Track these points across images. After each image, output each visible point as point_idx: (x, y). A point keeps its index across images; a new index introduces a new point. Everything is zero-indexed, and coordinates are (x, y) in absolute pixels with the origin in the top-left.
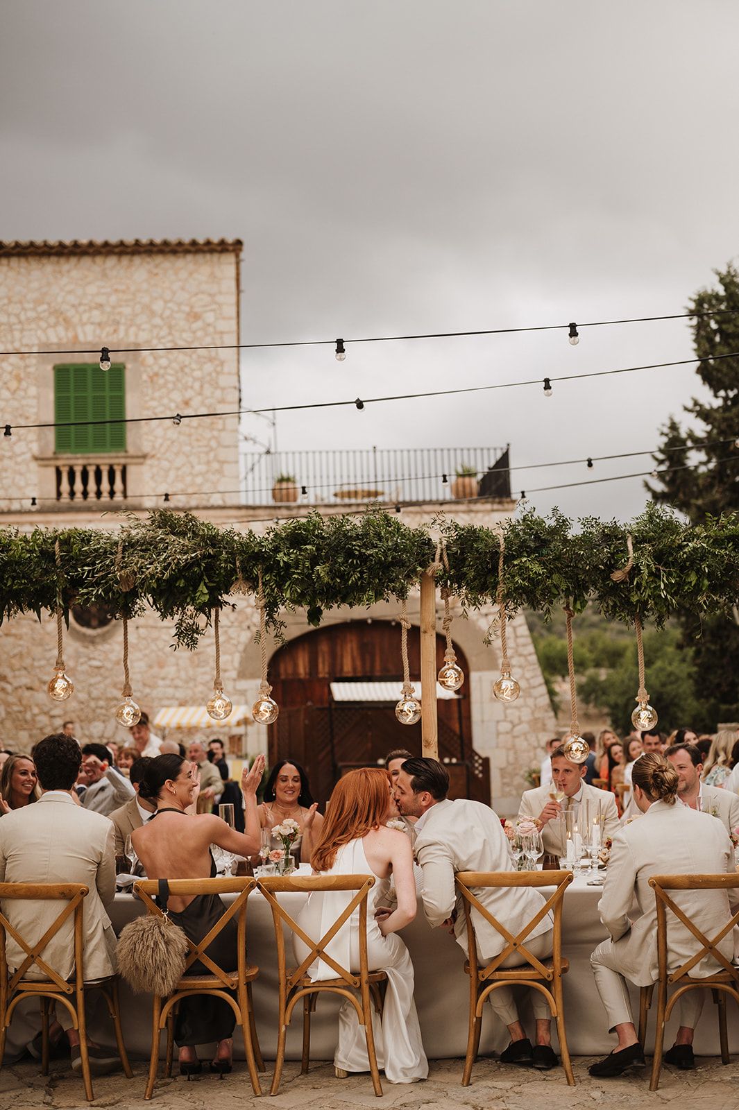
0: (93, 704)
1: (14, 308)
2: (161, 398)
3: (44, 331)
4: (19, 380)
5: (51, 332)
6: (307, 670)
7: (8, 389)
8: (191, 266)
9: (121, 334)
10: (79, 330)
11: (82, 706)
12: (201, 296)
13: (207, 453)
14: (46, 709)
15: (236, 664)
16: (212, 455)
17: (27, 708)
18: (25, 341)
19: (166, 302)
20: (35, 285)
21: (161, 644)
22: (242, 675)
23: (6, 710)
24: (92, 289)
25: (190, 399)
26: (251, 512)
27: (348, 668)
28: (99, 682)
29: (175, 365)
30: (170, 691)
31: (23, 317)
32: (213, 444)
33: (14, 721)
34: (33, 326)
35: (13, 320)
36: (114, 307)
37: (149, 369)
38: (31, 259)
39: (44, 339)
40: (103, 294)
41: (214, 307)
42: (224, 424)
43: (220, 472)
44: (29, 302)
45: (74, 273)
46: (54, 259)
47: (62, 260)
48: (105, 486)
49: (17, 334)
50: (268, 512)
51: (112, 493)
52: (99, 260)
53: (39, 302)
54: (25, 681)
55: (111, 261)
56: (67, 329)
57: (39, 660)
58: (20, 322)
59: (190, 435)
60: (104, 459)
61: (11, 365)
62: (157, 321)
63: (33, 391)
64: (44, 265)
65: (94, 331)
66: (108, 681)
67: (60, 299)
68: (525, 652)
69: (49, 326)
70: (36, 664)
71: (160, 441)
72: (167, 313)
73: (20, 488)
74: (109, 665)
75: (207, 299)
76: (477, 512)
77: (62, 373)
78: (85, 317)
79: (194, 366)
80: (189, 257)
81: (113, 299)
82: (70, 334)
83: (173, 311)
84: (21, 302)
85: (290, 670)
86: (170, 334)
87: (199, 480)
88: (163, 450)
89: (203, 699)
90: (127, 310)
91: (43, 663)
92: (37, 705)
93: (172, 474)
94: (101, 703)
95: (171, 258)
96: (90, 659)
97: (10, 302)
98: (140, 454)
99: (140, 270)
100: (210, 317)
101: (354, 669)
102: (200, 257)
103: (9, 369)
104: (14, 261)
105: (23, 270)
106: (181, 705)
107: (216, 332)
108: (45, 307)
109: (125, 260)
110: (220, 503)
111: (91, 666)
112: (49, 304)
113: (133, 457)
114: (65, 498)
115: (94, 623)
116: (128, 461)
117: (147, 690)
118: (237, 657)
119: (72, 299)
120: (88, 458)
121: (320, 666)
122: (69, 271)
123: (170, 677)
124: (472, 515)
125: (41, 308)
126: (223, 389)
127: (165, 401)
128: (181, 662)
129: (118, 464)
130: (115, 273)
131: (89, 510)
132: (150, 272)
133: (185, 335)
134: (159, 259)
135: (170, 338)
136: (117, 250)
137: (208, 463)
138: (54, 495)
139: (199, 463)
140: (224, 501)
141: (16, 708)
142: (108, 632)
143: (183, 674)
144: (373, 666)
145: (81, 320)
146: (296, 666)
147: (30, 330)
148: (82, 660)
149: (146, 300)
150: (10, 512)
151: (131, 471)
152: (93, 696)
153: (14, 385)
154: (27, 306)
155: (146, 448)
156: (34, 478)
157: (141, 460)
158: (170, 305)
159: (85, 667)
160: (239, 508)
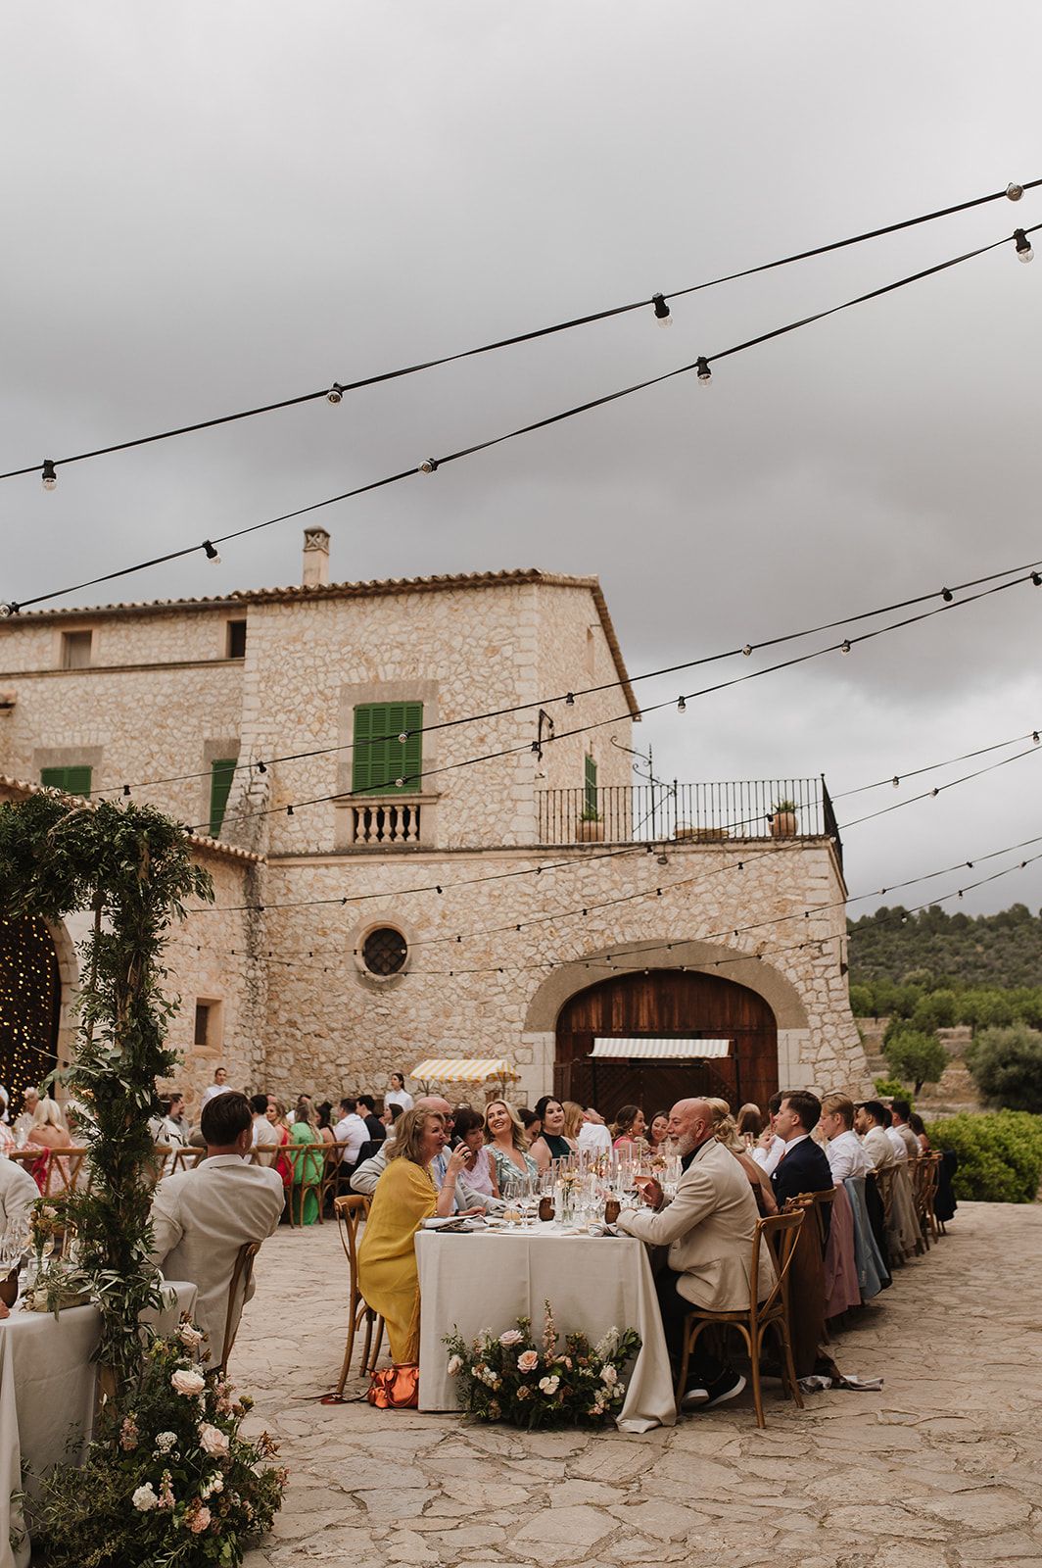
0: (378, 1054)
1: (320, 651)
2: (456, 735)
3: (347, 672)
4: (322, 722)
5: (353, 674)
6: (601, 1024)
7: (311, 731)
8: (491, 600)
9: (421, 672)
10: (380, 669)
11: (368, 1055)
12: (499, 630)
13: (500, 792)
14: (332, 1058)
15: (523, 1016)
16: (506, 792)
17: (315, 1055)
18: (329, 683)
19: (465, 637)
20: (340, 627)
21: (447, 992)
22: (529, 1027)
23: (294, 1057)
24: (394, 628)
25: (485, 736)
26: (543, 853)
27: (644, 1021)
28: (386, 1031)
29: (471, 701)
30: (456, 1042)
31: (328, 660)
32: (507, 781)
33: (301, 1069)
34: (337, 667)
35: (319, 662)
36: (414, 645)
37: (446, 707)
38: (337, 602)
39: (346, 680)
40: (405, 633)
41: (513, 640)
42: (519, 760)
43: (513, 811)
44: (334, 645)
45: (378, 613)
46: (359, 600)
47: (367, 601)
48: (400, 827)
49: (322, 676)
50: (560, 852)
51: (406, 834)
52: (402, 599)
53: (343, 644)
54: (313, 1027)
55: (414, 599)
56: (368, 669)
57: (328, 1006)
58: (325, 665)
59: (484, 773)
60: (398, 799)
61: (315, 707)
62: (456, 657)
63: (334, 732)
64: (349, 606)
65: (395, 670)
66: (394, 1029)
67: (363, 640)
68: (839, 1009)
69: (352, 667)
70: (325, 1010)
71: (454, 779)
72: (466, 648)
73: (317, 831)
74: (395, 1013)
75: (507, 632)
76: (786, 849)
77: (361, 712)
78: (387, 656)
79: (490, 701)
80: (489, 591)
81: (414, 636)
82: (372, 674)
83: (471, 646)
84: (326, 645)
85: (582, 1023)
86: (468, 669)
87: (492, 820)
88: (457, 789)
89: (488, 1052)
90: (426, 648)
91: (331, 1009)
92: (324, 1053)
93: (465, 814)
94: (387, 1053)
95: (472, 593)
96: (378, 1006)
97: (317, 645)
98: (434, 794)
99: (440, 607)
100: (508, 651)
101: (651, 1023)
102: (500, 591)
103: (313, 711)
104: (322, 604)
105: (329, 613)
106: (465, 1058)
107: (513, 666)
108: (349, 648)
109: (427, 598)
110: (513, 843)
111: (377, 1013)
112: (352, 646)
113: (426, 797)
114: (361, 840)
115: (385, 970)
116: (422, 801)
117: (433, 1041)
118: (524, 1007)
119: (374, 639)
120: (383, 799)
121: (614, 1019)
122: (372, 612)
123: (456, 1027)
124: (781, 853)
125: (344, 651)
126: (519, 724)
127: (461, 738)
128: (466, 1011)
129: (412, 805)
130: (416, 610)
131: (382, 852)
132: (450, 608)
133: (482, 670)
134: (460, 594)
135: (468, 674)
136: (417, 588)
137: (502, 801)
138: (350, 837)
139: (493, 802)
140: (516, 842)
141: (304, 1056)
142: (395, 978)
143: (469, 1026)
144: (671, 1021)
145: (382, 660)
146: (588, 1018)
147: (335, 671)
148: (369, 1007)
149: (446, 636)
150: (307, 855)
151: (424, 809)
152: (378, 1045)
153: (316, 727)
154: (331, 648)
155: (440, 789)
156: (331, 820)
157: (434, 800)
158: (468, 640)
159: (372, 1015)
160: (530, 848)
